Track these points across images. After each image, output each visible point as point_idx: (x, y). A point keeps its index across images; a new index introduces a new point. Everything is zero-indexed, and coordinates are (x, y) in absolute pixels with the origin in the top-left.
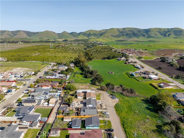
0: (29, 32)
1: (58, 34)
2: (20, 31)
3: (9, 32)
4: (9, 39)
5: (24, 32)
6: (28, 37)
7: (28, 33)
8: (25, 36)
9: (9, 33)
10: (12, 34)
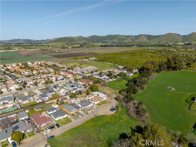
0: (150, 35)
1: (184, 36)
2: (142, 35)
3: (132, 36)
4: (129, 43)
5: (146, 36)
6: (148, 41)
7: (149, 37)
8: (145, 40)
9: (132, 38)
10: (135, 38)
